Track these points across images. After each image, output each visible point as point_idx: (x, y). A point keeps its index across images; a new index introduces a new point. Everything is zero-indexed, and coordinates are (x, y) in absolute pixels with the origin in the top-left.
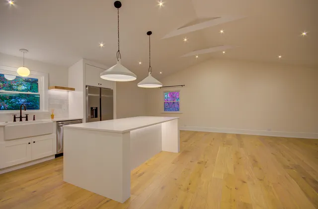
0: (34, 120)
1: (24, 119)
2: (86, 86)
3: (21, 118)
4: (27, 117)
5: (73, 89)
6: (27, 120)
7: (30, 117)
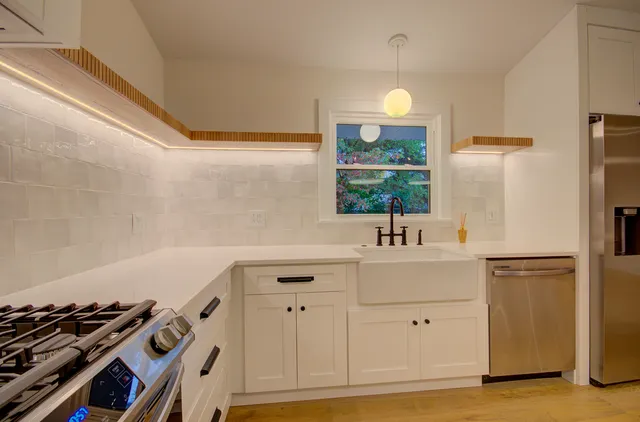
0: (420, 243)
1: (398, 240)
2: (593, 120)
3: (392, 235)
4: (404, 235)
5: (526, 143)
6: (404, 243)
7: (412, 236)
